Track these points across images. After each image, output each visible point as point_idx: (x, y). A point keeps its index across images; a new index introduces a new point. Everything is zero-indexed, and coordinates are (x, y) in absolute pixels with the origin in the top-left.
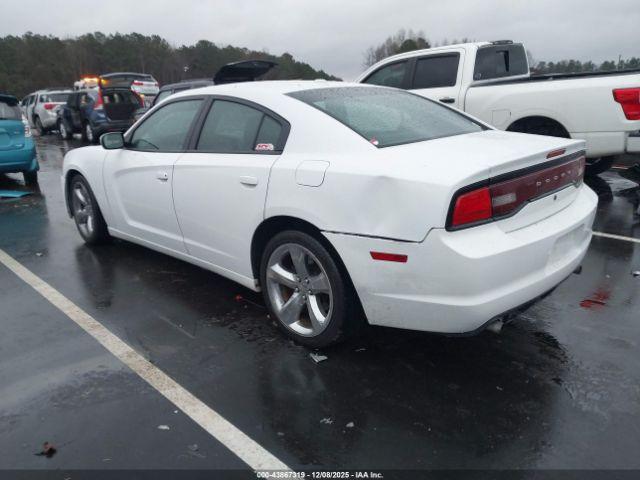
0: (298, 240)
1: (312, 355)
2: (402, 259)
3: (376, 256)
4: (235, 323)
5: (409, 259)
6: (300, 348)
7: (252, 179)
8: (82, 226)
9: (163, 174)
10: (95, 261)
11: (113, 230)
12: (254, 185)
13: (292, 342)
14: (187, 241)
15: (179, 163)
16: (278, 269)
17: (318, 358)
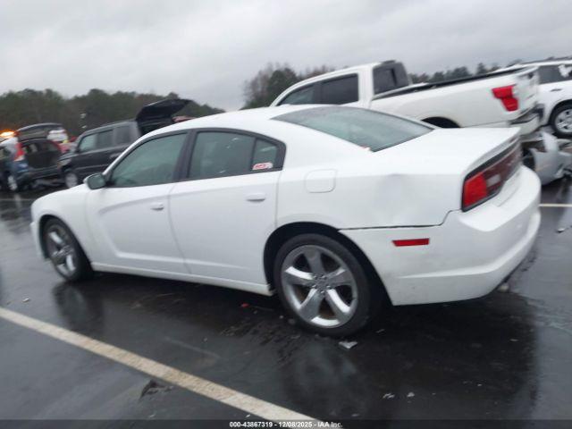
0: (313, 242)
1: (341, 343)
2: (425, 242)
3: (398, 243)
4: (254, 328)
5: (431, 242)
6: (326, 339)
7: (259, 195)
8: (61, 267)
9: (158, 204)
10: (79, 297)
11: (98, 265)
12: (262, 200)
13: (317, 336)
14: (189, 261)
15: (174, 192)
16: (292, 271)
17: (348, 345)
